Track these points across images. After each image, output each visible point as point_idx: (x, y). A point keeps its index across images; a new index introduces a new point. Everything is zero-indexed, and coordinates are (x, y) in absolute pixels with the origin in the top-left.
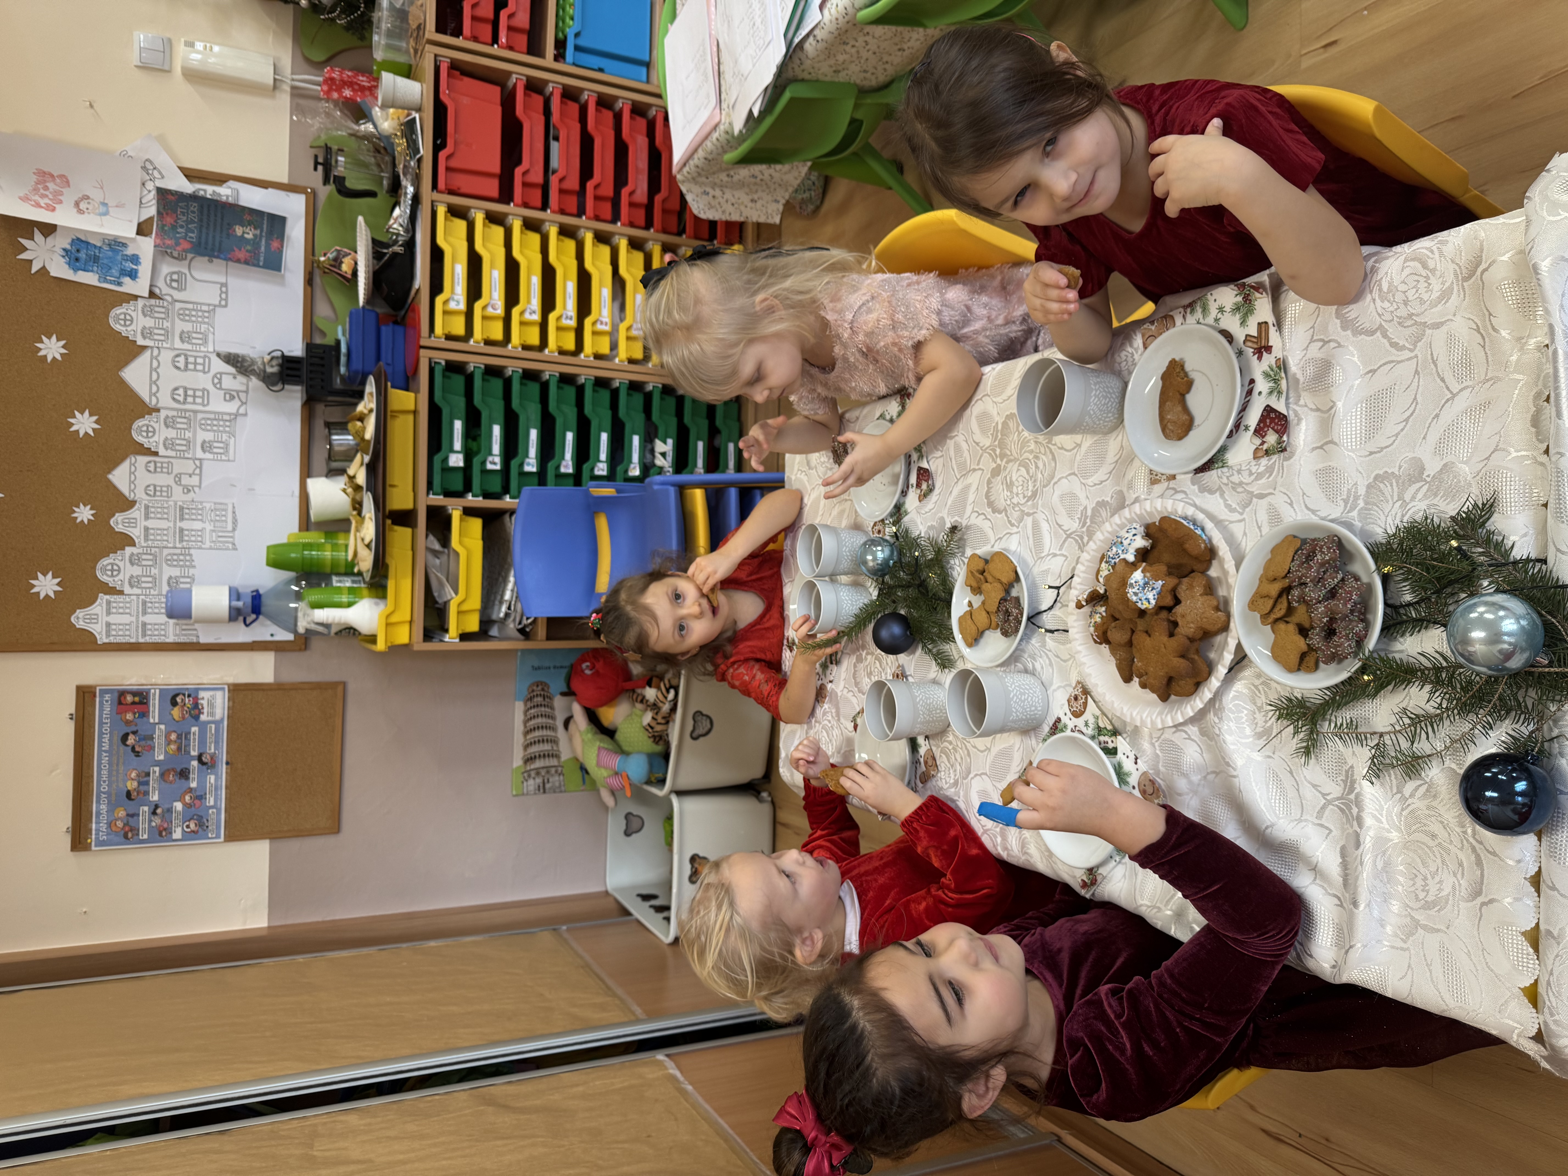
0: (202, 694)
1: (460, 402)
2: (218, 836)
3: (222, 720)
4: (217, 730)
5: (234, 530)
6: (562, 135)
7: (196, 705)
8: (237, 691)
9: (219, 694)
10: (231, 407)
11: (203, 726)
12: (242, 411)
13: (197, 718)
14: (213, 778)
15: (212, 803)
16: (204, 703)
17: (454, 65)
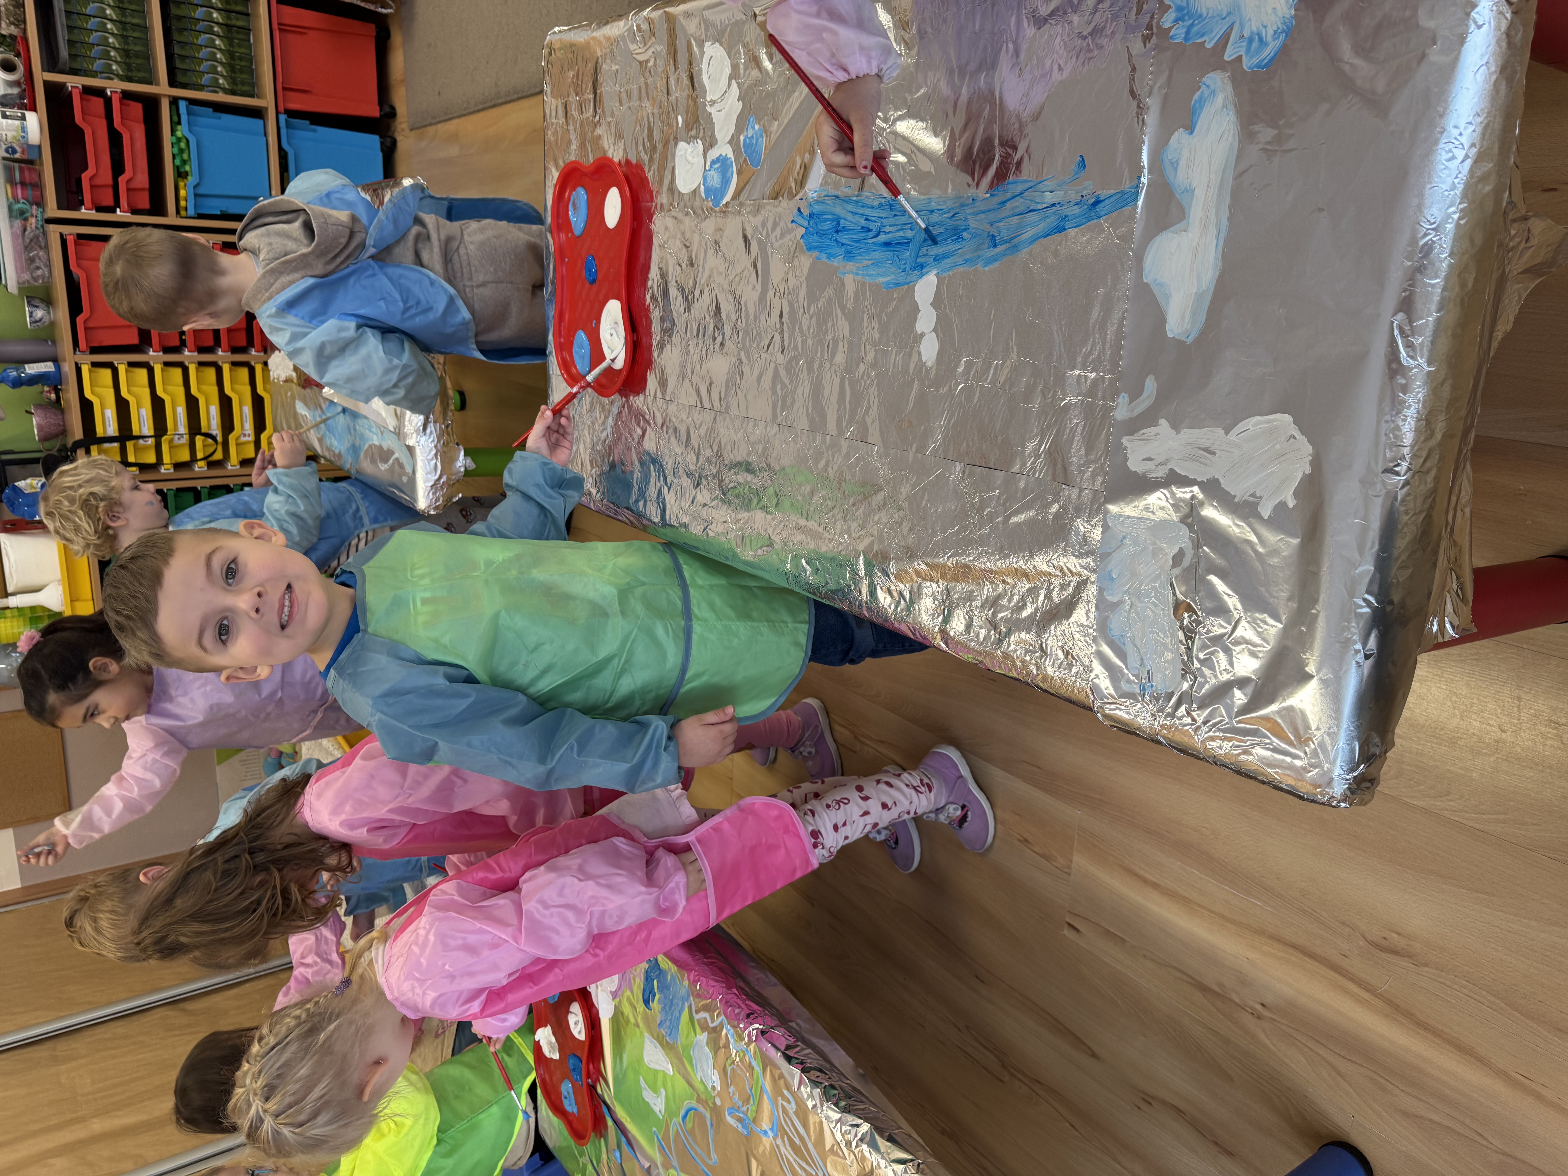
17: (80, 236)
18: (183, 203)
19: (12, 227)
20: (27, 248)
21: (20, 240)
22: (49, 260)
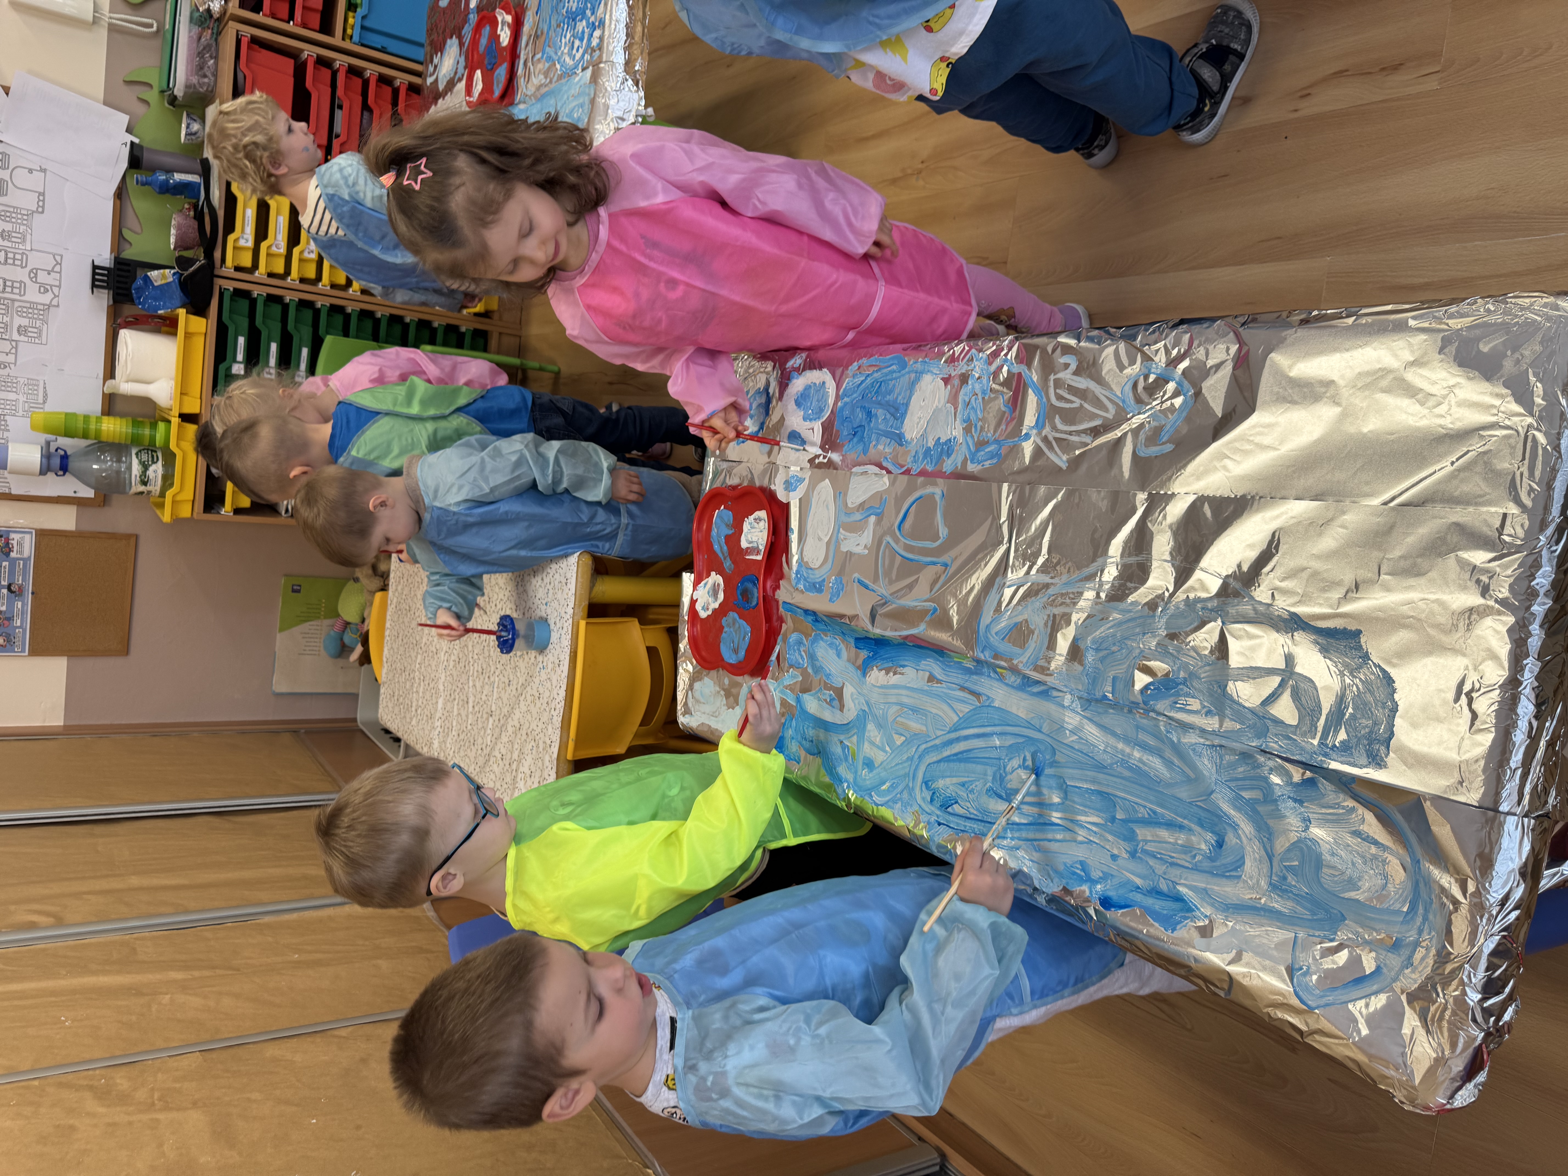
0: (12, 536)
1: (244, 323)
2: (23, 651)
3: (30, 558)
4: (25, 565)
5: (44, 402)
6: (346, 105)
7: (7, 543)
8: (42, 535)
9: (27, 537)
10: (46, 298)
11: (13, 562)
12: (55, 302)
13: (7, 554)
14: (20, 604)
15: (19, 624)
16: (15, 543)
17: (254, 40)
18: (349, 31)
19: (190, 31)
20: (201, 55)
21: (195, 45)
22: (216, 70)
